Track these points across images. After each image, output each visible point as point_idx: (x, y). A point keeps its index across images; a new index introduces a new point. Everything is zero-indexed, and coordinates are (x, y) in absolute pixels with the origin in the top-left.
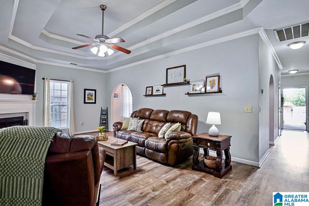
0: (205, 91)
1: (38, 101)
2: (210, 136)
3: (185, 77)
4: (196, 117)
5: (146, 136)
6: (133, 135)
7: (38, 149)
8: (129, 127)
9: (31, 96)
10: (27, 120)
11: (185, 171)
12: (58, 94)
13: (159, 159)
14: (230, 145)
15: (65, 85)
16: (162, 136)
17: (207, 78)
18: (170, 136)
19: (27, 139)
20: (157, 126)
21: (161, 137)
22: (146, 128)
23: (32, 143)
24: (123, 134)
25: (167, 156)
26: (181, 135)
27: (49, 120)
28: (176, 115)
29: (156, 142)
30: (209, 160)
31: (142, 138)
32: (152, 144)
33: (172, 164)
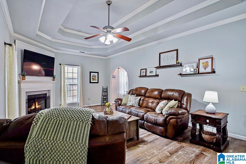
0: (199, 72)
1: (56, 81)
2: (207, 113)
3: (177, 60)
4: (189, 95)
5: (145, 112)
6: (133, 109)
7: (81, 133)
8: (129, 102)
9: (52, 78)
10: (49, 96)
11: (183, 144)
12: (70, 75)
13: (158, 132)
14: (227, 122)
15: (76, 69)
16: (160, 111)
17: (199, 60)
18: (169, 112)
19: (69, 122)
20: (152, 103)
21: (159, 113)
22: (142, 104)
23: (74, 126)
24: (123, 108)
25: (166, 130)
26: (180, 112)
27: (64, 96)
28: (170, 93)
29: (155, 117)
30: (205, 134)
31: (141, 112)
32: (151, 118)
33: (170, 137)
